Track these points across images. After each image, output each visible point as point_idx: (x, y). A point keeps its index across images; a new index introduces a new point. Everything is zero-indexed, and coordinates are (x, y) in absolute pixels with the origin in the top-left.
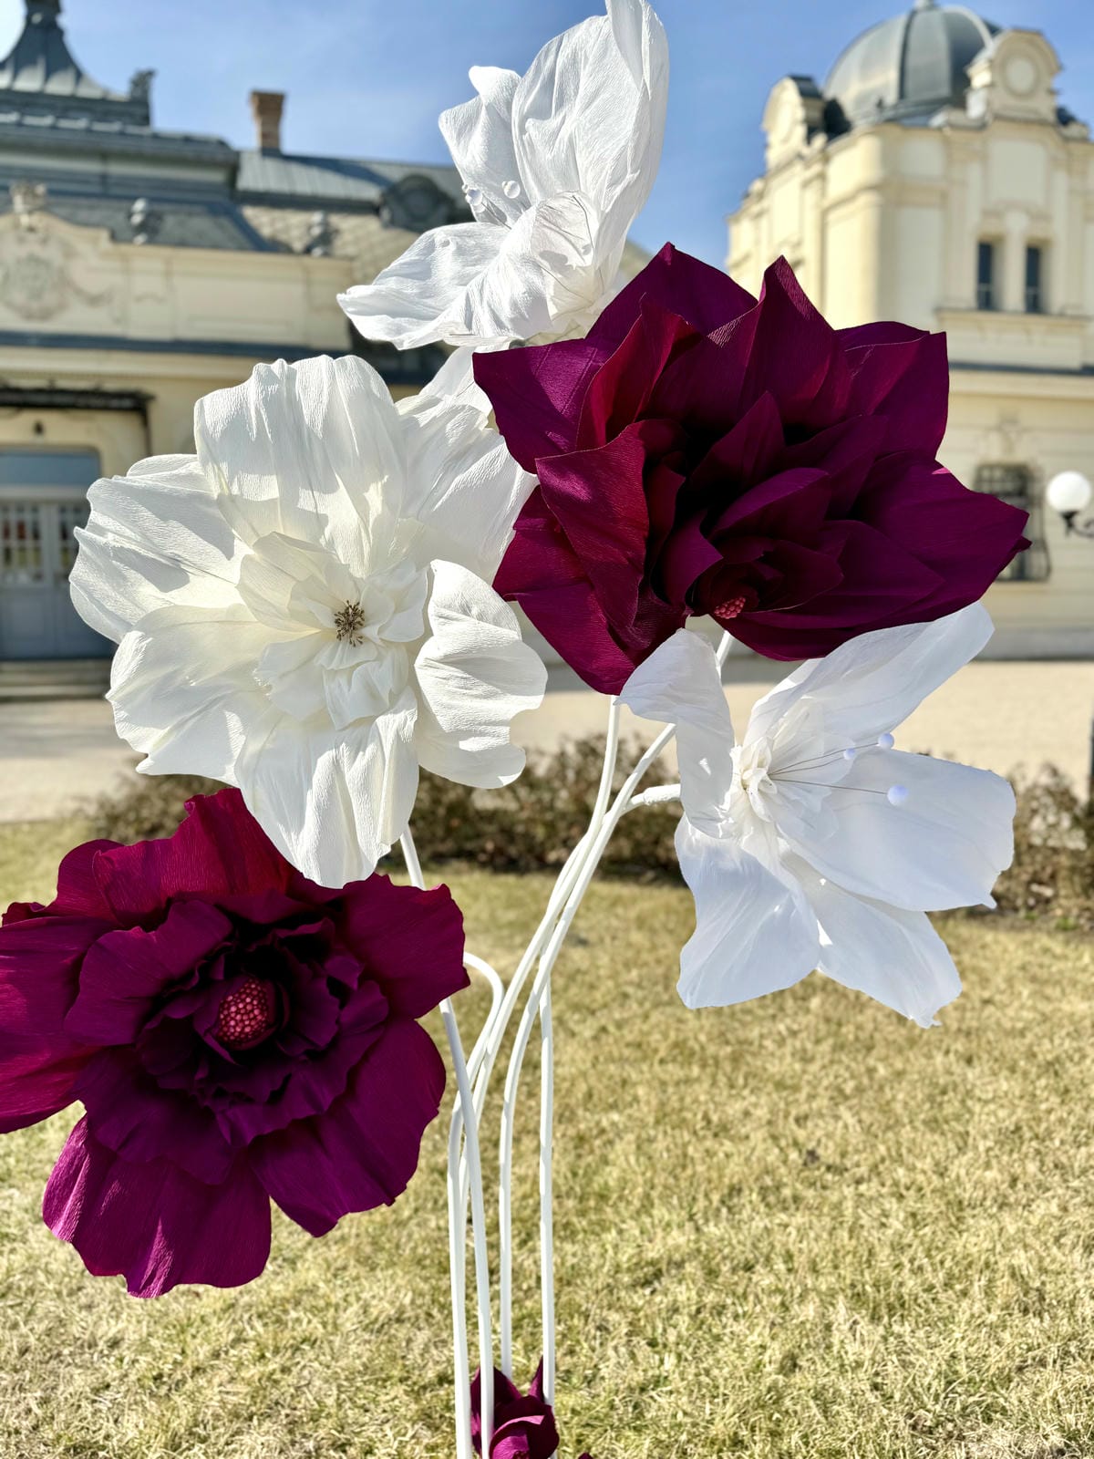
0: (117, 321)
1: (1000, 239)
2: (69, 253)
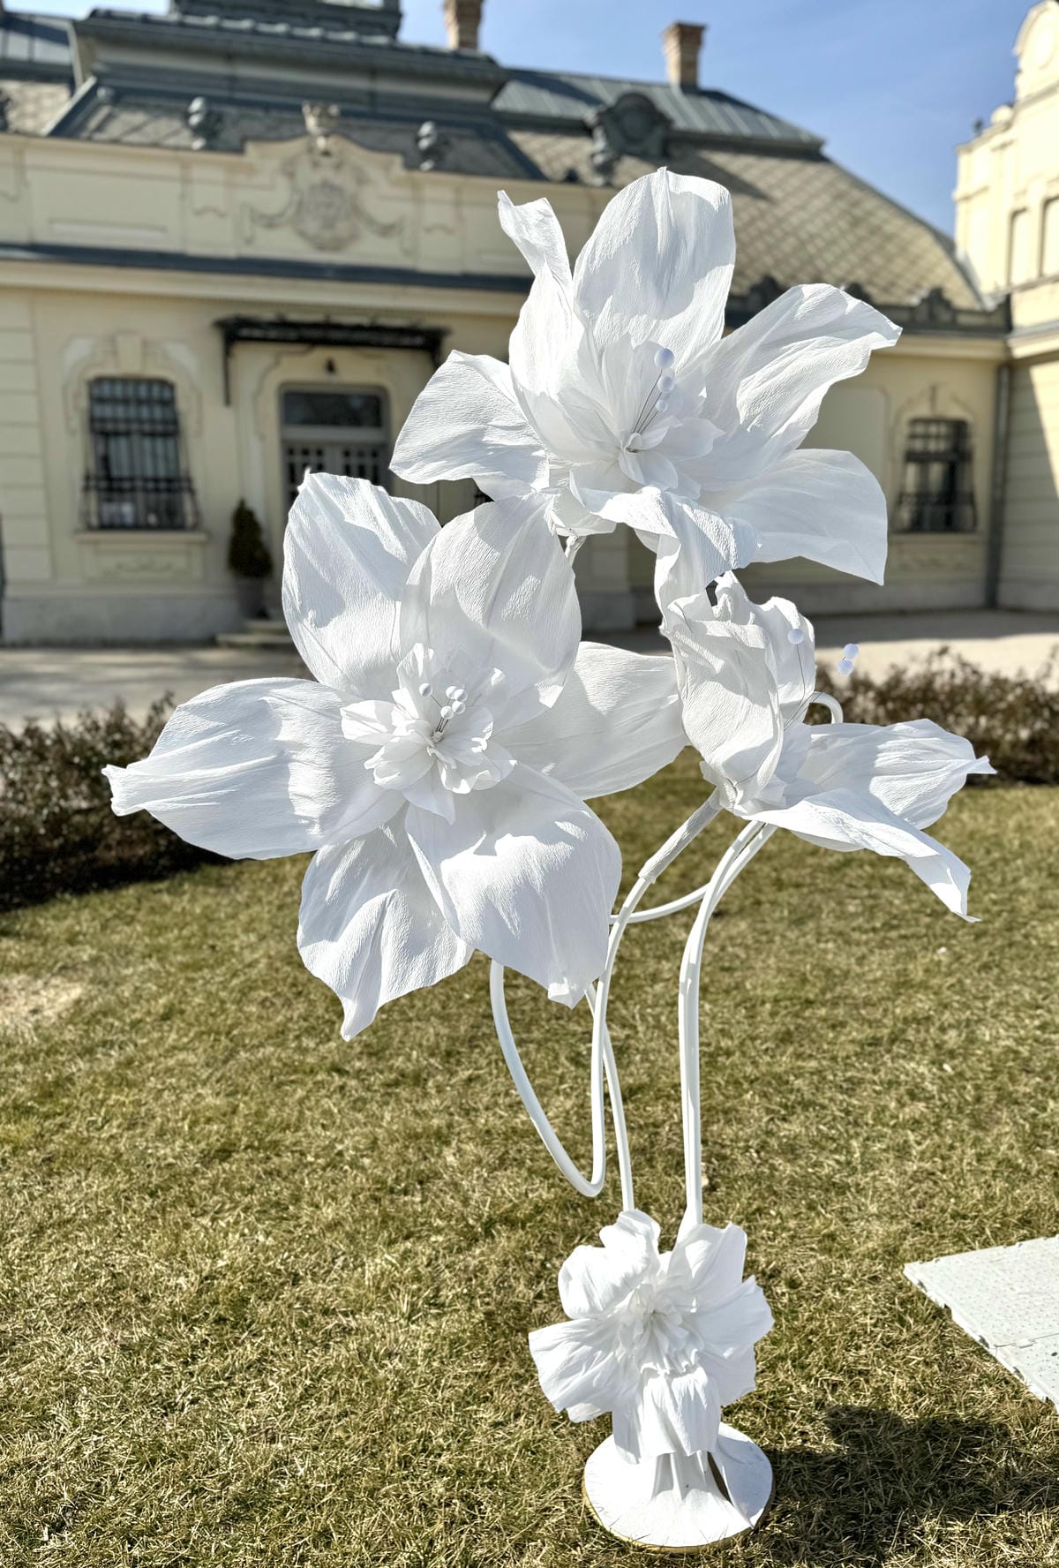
0: (407, 253)
2: (362, 180)
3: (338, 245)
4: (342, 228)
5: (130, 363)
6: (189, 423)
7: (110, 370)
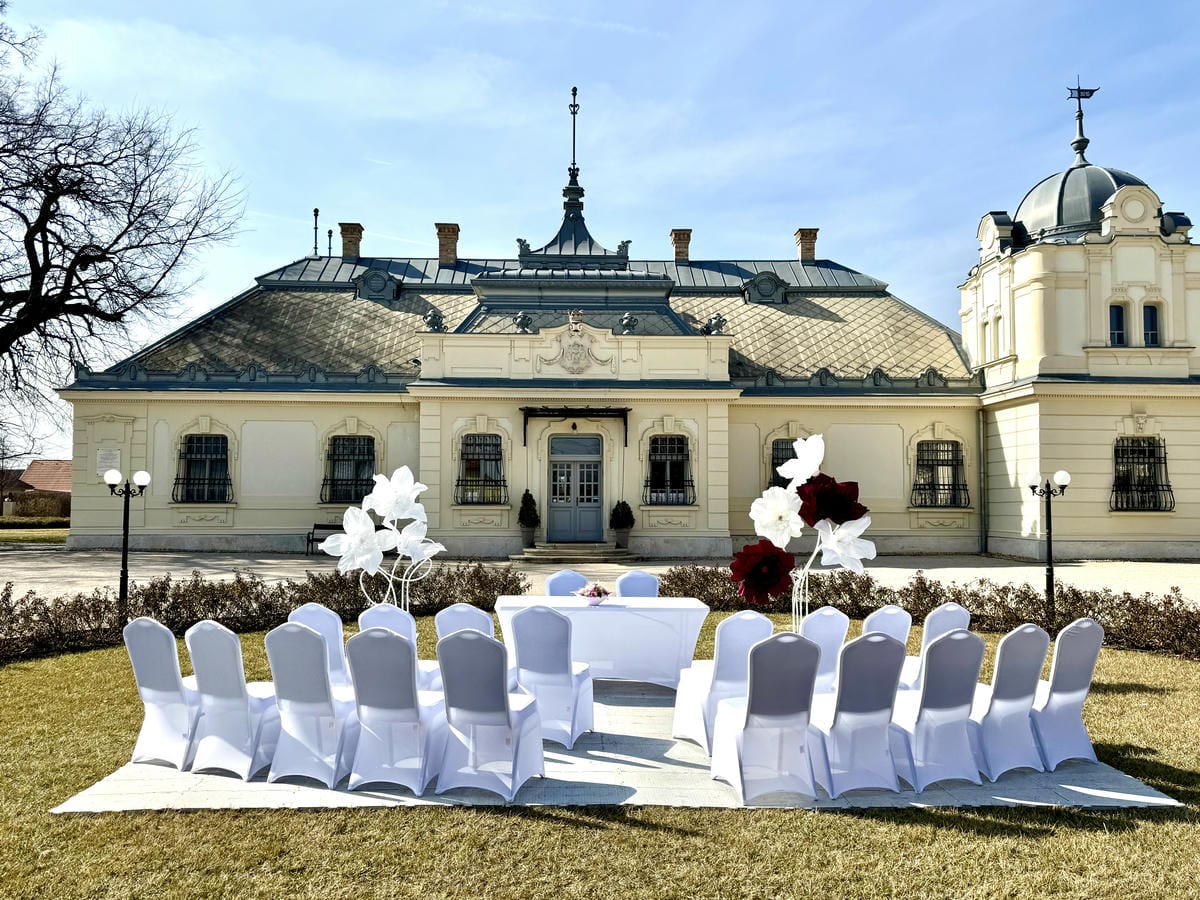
1: (1127, 304)
2: (593, 341)
3: (580, 371)
4: (583, 363)
5: (482, 428)
6: (506, 454)
7: (473, 432)
